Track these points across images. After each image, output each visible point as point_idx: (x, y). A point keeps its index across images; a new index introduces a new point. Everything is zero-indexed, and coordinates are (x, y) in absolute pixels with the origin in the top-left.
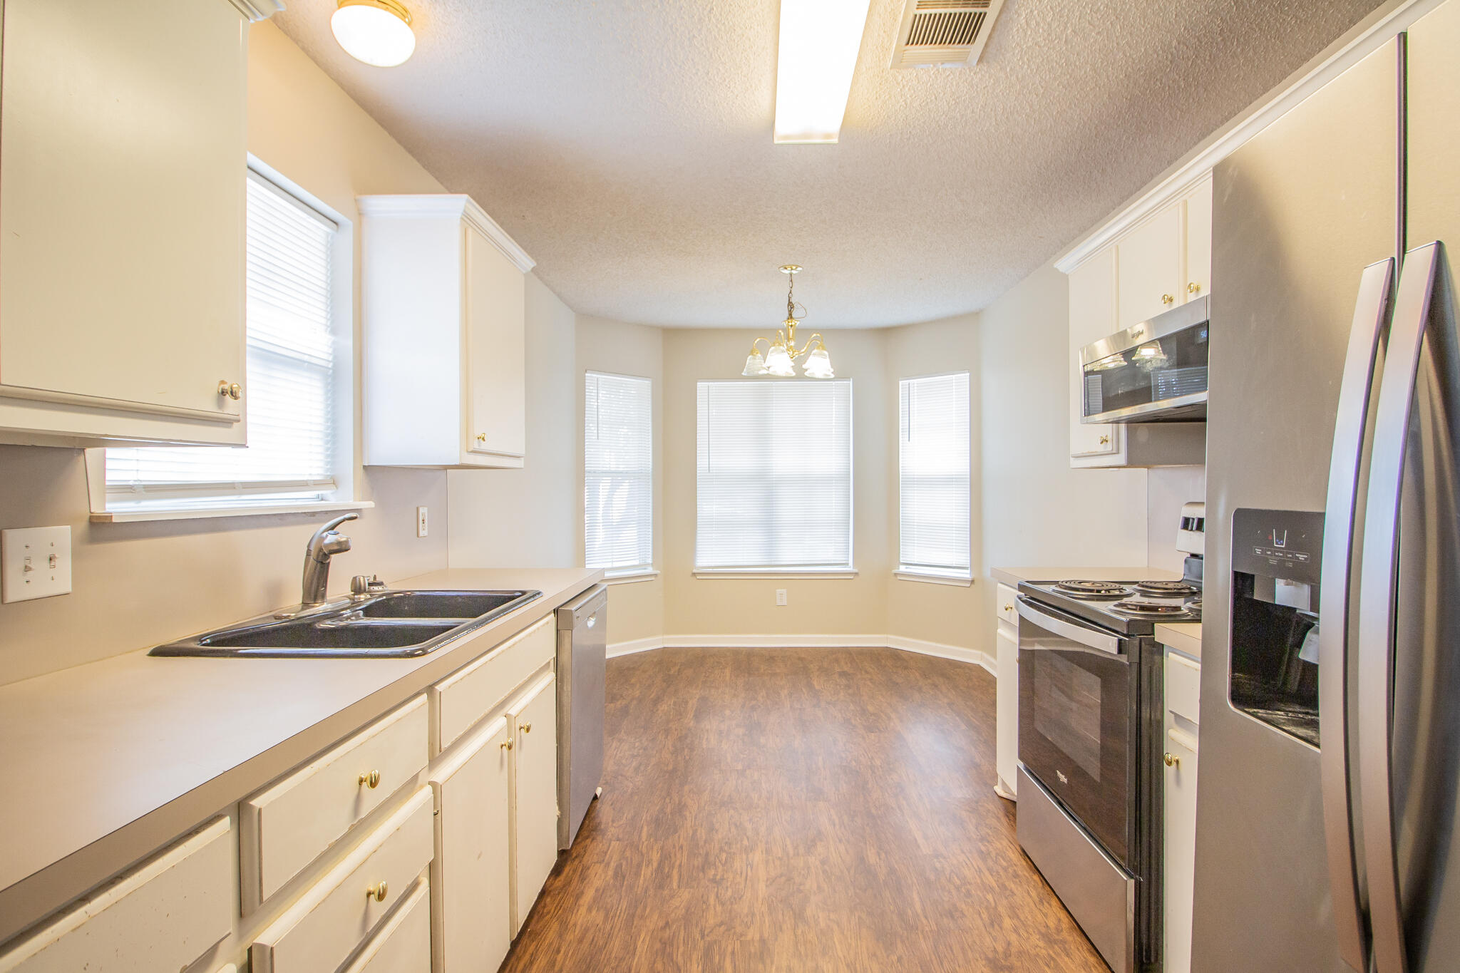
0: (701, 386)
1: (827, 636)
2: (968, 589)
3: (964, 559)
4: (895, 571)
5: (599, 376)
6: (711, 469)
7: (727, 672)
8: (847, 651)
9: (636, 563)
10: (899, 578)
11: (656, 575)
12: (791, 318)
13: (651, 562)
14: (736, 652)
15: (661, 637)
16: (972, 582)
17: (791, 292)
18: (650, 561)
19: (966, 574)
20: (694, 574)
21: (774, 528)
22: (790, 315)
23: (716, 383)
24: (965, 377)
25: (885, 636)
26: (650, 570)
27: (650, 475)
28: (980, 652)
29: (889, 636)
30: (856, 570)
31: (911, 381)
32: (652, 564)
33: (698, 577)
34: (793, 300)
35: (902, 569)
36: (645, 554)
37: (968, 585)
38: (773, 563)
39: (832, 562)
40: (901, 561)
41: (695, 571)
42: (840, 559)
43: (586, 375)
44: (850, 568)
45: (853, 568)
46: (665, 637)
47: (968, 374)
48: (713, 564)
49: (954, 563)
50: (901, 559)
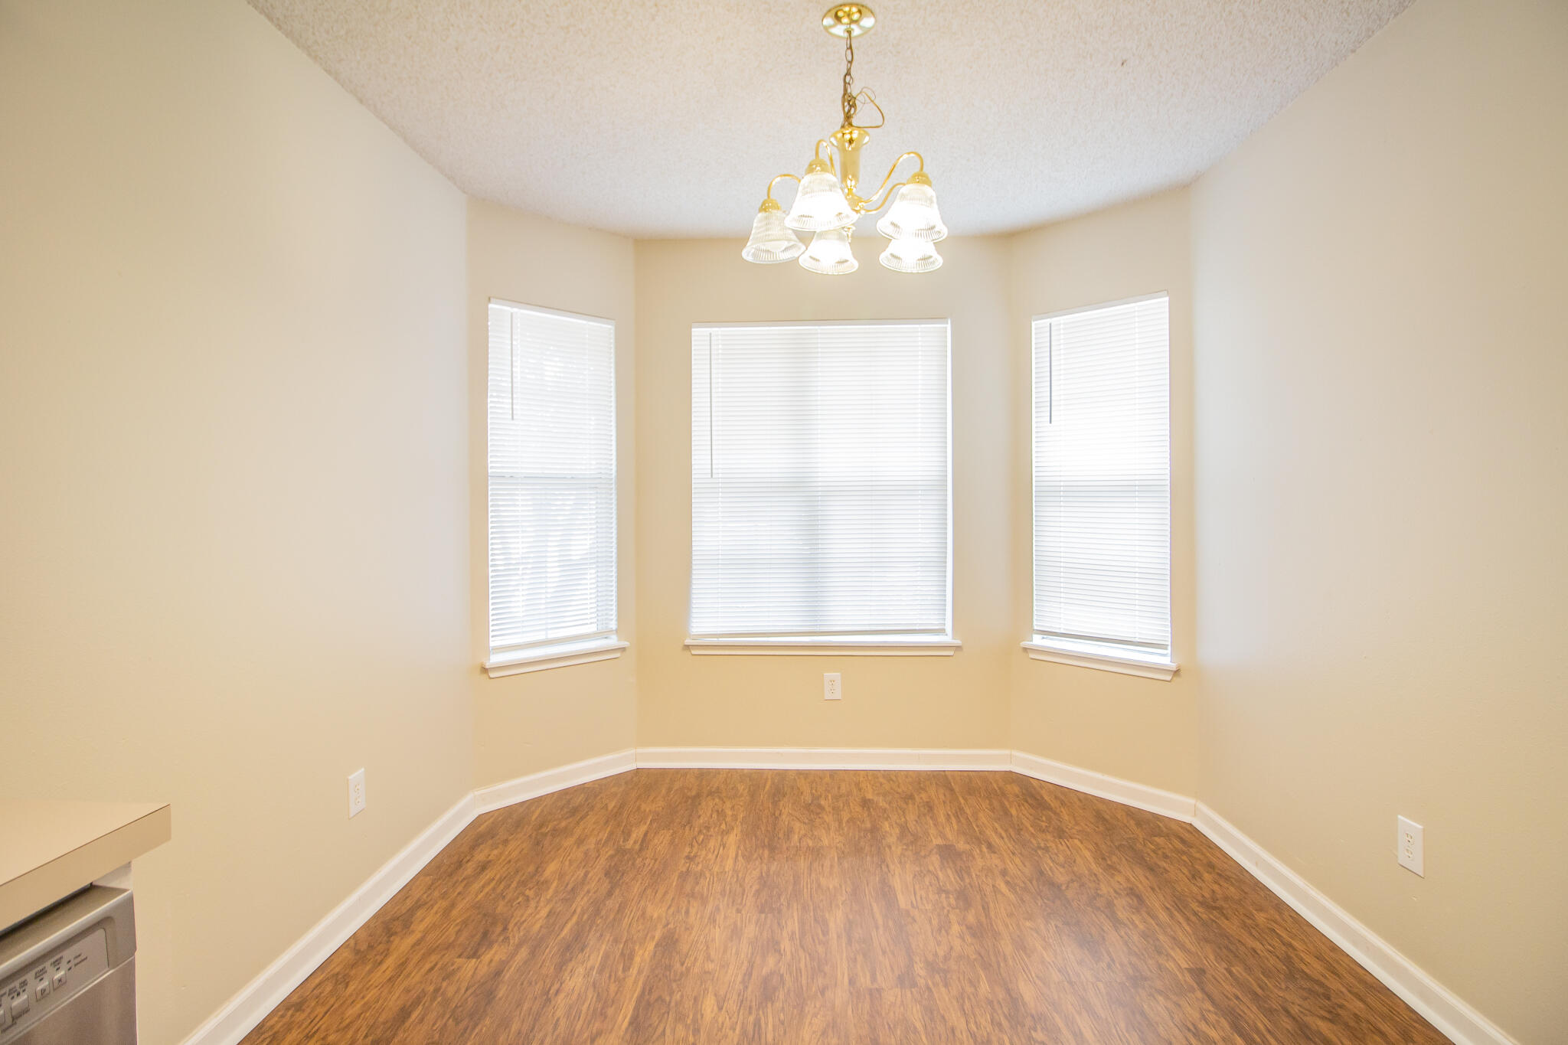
0: (699, 333)
1: (909, 751)
2: (1169, 683)
3: (1158, 628)
4: (1025, 644)
5: (515, 310)
6: (714, 471)
7: (732, 839)
8: (942, 779)
9: (593, 629)
10: (1032, 656)
11: (623, 649)
12: (850, 124)
13: (614, 629)
14: (754, 779)
15: (633, 751)
16: (1176, 673)
17: (848, 73)
18: (613, 625)
19: (1164, 659)
20: (687, 647)
21: (820, 570)
22: (848, 117)
23: (722, 329)
24: (1160, 305)
25: (1007, 752)
26: (613, 641)
27: (613, 481)
28: (1192, 801)
29: (1016, 753)
30: (958, 642)
31: (1054, 320)
32: (617, 630)
33: (694, 652)
34: (854, 90)
35: (1037, 641)
36: (606, 614)
37: (1168, 678)
38: (817, 629)
39: (917, 628)
40: (1035, 628)
41: (688, 642)
42: (933, 621)
43: (491, 306)
44: (947, 639)
45: (953, 638)
46: (640, 750)
47: (1167, 299)
48: (719, 630)
49: (1137, 635)
50: (1035, 623)
